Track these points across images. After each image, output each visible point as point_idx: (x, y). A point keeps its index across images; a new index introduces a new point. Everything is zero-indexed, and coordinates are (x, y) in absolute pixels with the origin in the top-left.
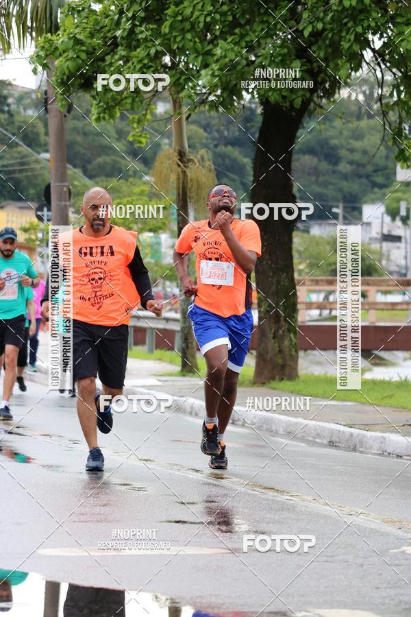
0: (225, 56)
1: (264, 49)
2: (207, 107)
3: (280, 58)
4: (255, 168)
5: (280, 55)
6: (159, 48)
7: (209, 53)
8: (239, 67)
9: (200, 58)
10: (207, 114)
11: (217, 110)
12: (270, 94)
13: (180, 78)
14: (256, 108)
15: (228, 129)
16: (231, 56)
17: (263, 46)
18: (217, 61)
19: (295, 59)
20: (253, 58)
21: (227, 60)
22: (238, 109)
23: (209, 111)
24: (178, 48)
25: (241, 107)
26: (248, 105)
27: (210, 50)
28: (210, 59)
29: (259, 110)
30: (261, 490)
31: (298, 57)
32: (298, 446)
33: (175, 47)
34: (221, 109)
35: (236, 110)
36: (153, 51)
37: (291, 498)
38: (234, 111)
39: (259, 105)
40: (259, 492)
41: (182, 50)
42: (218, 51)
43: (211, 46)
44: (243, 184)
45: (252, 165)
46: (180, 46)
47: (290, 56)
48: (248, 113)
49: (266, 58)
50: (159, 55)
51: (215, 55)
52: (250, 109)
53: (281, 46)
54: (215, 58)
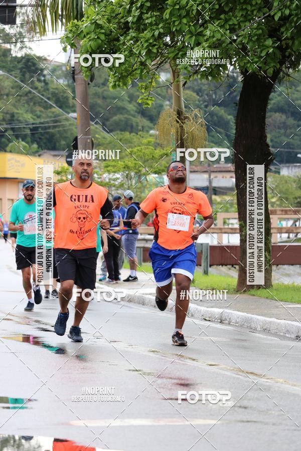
0: (213, 37)
1: (243, 30)
2: (199, 76)
3: (256, 37)
4: (237, 123)
5: (256, 35)
6: (162, 30)
7: (200, 34)
8: (224, 45)
9: (194, 38)
10: (199, 82)
11: (207, 79)
12: (248, 65)
13: (178, 54)
14: (237, 76)
15: (215, 93)
16: (218, 36)
17: (243, 29)
18: (207, 40)
19: (268, 38)
20: (235, 38)
21: (214, 39)
22: (223, 77)
23: (201, 79)
24: (176, 29)
25: (226, 75)
26: (231, 74)
27: (202, 31)
28: (201, 39)
29: (240, 79)
30: (244, 374)
31: (271, 36)
32: (272, 340)
33: (174, 30)
34: (210, 78)
35: (222, 78)
36: (156, 33)
37: (267, 380)
38: (220, 79)
39: (239, 74)
40: (241, 375)
41: (179, 32)
42: (208, 33)
43: (202, 29)
44: (228, 136)
45: (234, 121)
46: (178, 29)
47: (264, 36)
48: (231, 80)
49: (245, 38)
50: (161, 36)
51: (205, 35)
52: (233, 77)
53: (257, 28)
54: (205, 38)
